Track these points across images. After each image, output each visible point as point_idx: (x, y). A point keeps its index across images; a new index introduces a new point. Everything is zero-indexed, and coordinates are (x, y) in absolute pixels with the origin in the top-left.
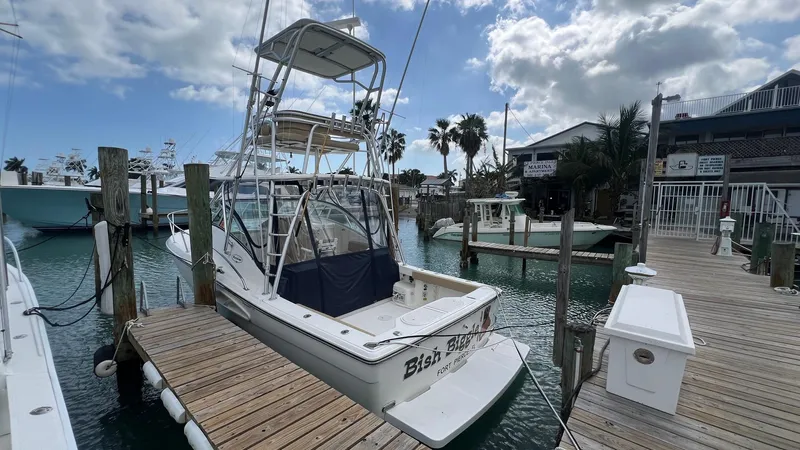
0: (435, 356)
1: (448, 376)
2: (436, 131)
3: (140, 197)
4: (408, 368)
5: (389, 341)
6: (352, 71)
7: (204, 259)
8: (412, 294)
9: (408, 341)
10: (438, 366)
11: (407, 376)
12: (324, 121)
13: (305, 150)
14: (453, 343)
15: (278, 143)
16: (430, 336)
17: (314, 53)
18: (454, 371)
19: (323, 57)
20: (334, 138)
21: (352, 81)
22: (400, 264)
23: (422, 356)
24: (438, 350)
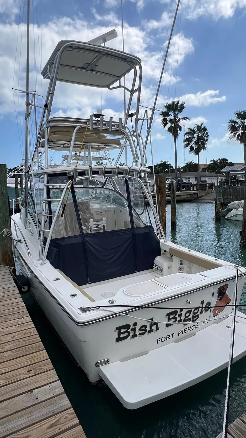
0: (152, 325)
1: (171, 345)
2: (235, 122)
3: (15, 190)
4: (120, 333)
5: (99, 307)
6: (119, 78)
7: (3, 233)
8: (169, 267)
9: (117, 310)
10: (155, 335)
11: (119, 339)
12: (86, 123)
13: (69, 147)
14: (173, 316)
15: (51, 144)
16: (142, 307)
17: (83, 68)
18: (177, 341)
19: (92, 70)
20: (109, 137)
21: (120, 86)
22: (162, 241)
23: (135, 324)
24: (153, 321)
